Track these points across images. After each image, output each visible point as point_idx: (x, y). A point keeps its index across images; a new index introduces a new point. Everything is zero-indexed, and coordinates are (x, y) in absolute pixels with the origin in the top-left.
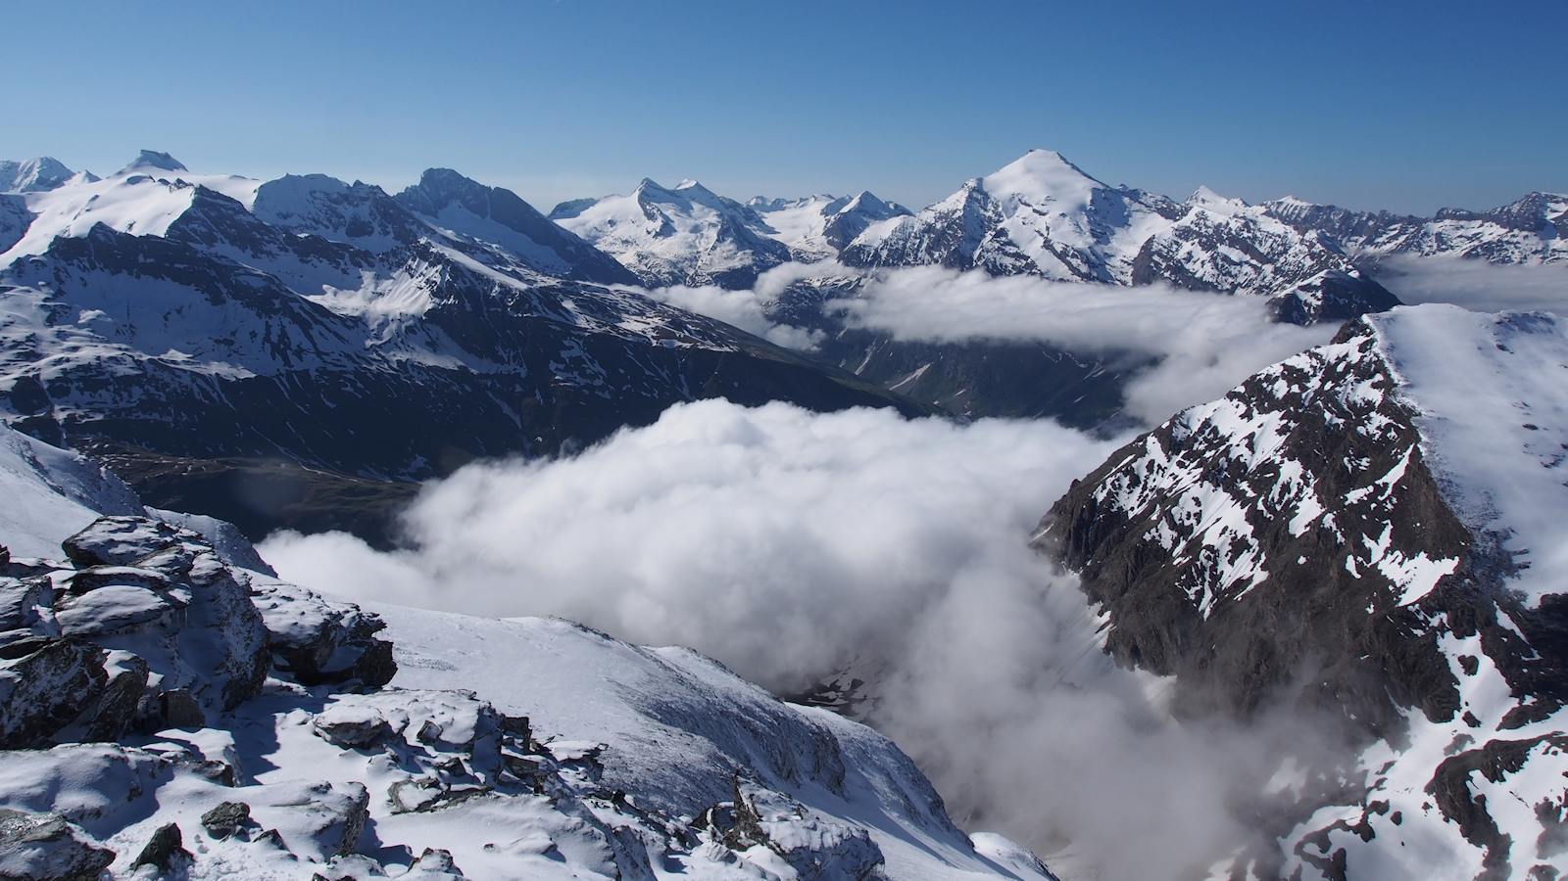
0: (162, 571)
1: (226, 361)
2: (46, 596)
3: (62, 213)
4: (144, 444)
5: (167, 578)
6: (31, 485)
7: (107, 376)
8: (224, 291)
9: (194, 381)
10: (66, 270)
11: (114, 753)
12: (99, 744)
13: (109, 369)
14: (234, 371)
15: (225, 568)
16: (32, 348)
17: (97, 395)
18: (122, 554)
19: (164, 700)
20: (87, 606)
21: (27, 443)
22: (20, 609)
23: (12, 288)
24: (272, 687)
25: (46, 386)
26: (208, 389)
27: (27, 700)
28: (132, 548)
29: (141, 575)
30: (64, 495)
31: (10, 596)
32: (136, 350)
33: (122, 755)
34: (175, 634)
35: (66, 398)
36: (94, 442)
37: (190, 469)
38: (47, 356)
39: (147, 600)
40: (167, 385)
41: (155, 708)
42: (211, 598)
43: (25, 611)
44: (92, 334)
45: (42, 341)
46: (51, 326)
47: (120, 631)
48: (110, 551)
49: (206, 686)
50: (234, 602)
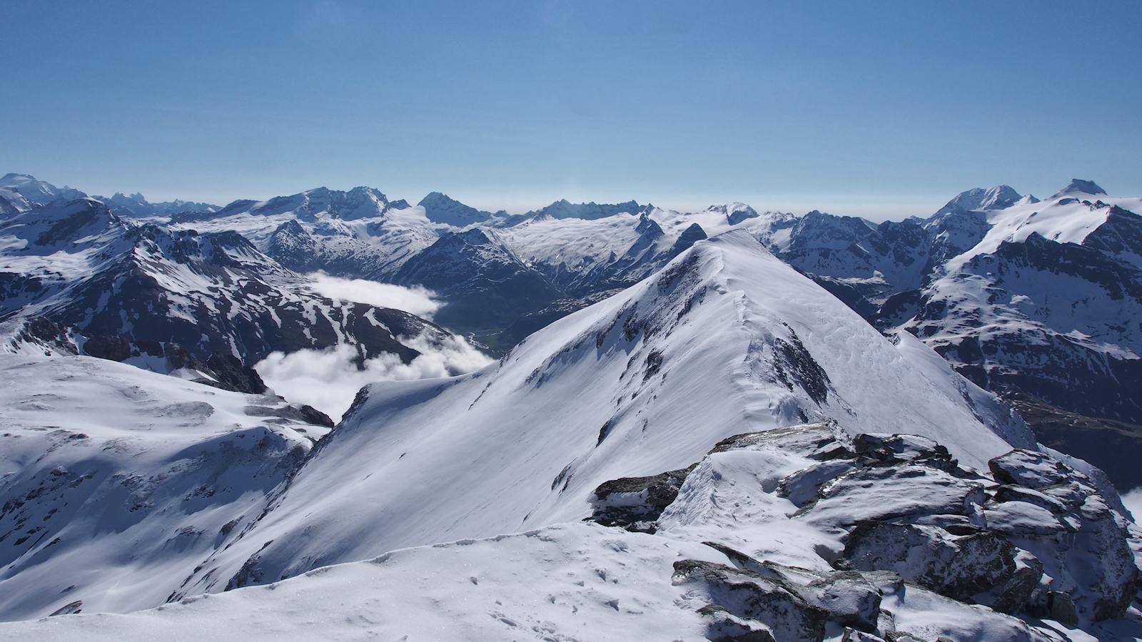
0: (1061, 501)
1: (1117, 344)
2: (979, 497)
3: (1009, 225)
4: (1043, 397)
5: (1064, 507)
6: (962, 412)
7: (1024, 344)
8: (1123, 289)
9: (1088, 356)
10: (1007, 265)
11: (1021, 627)
12: (1011, 617)
13: (1026, 339)
14: (1122, 352)
15: (1110, 511)
16: (976, 318)
17: (1015, 357)
18: (1028, 479)
19: (1051, 596)
20: (1005, 511)
21: (964, 383)
22: (963, 502)
23: (969, 276)
24: (1132, 614)
25: (981, 345)
26: (1099, 363)
27: (961, 566)
28: (1036, 476)
29: (1046, 500)
30: (983, 423)
31: (958, 492)
32: (1048, 327)
33: (1027, 631)
34: (1065, 550)
35: (993, 356)
36: (1008, 390)
37: (1075, 422)
38: (986, 324)
39: (1048, 520)
40: (1067, 356)
41: (1043, 601)
42: (1095, 530)
43: (966, 504)
44: (1018, 312)
45: (983, 313)
46: (991, 304)
47: (1026, 536)
48: (1021, 474)
49: (1082, 597)
50: (1113, 539)
